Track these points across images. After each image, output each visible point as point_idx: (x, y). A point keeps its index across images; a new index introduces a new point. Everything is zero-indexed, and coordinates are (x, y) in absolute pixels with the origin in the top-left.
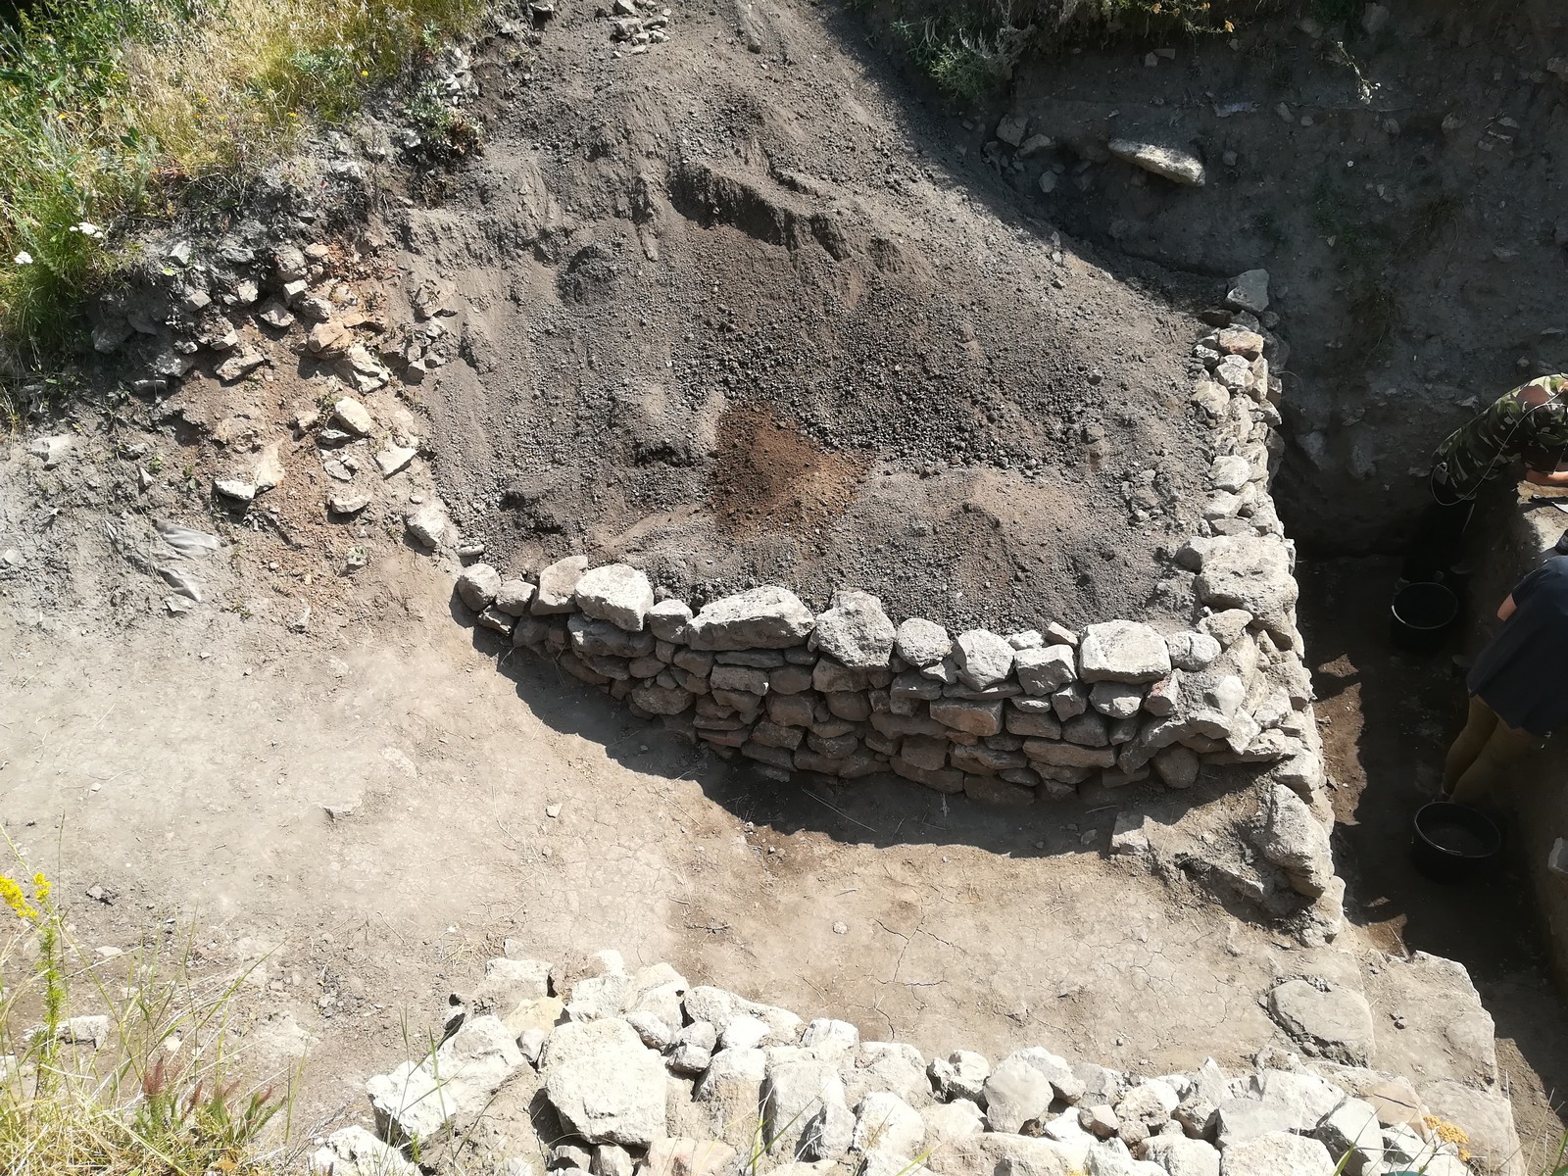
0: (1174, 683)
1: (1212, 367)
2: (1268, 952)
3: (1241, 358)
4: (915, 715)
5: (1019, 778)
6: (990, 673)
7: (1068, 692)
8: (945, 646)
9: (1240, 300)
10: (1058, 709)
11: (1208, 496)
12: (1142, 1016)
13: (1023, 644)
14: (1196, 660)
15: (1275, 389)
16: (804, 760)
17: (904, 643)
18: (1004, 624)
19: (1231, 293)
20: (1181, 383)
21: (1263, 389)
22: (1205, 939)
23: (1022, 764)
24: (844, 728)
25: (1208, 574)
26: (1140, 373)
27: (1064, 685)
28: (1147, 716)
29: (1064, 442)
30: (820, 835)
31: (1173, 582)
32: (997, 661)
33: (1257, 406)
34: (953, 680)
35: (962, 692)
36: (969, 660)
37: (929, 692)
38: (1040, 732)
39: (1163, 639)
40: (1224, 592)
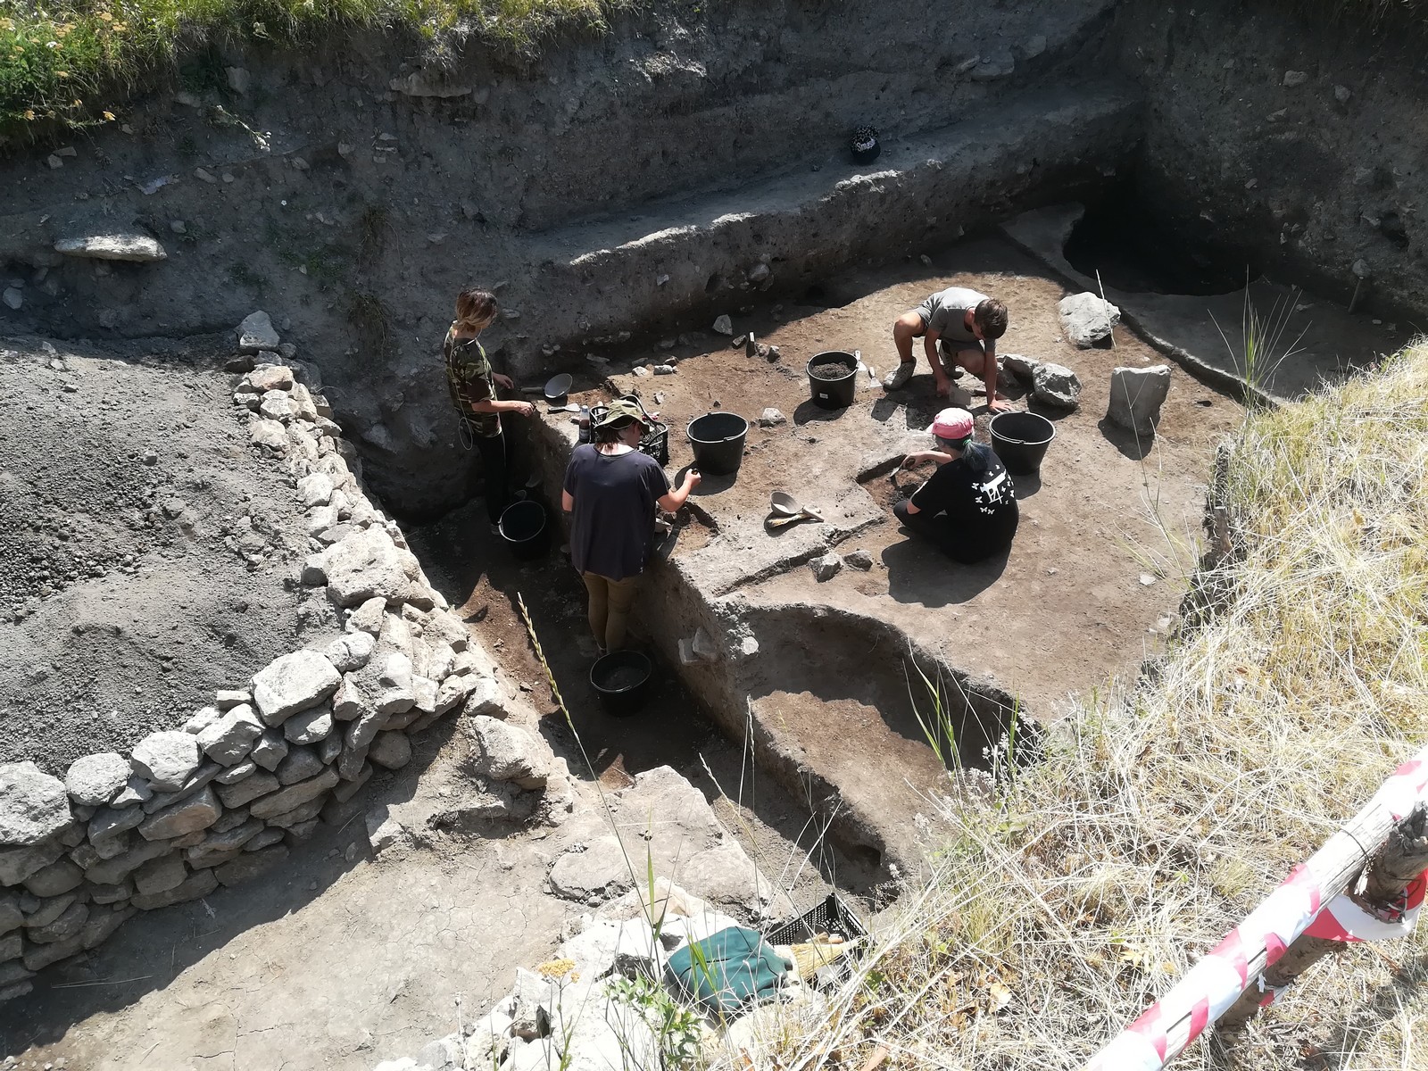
0: (350, 686)
1: (256, 408)
2: (533, 849)
3: (277, 392)
4: (131, 847)
5: (264, 841)
6: (181, 769)
7: (264, 744)
8: (123, 769)
9: (253, 343)
10: (264, 763)
11: (306, 516)
12: (465, 967)
13: (200, 726)
14: (358, 658)
15: (323, 405)
16: (36, 960)
17: (77, 790)
18: (174, 716)
19: (242, 340)
20: (235, 431)
21: (311, 408)
22: (483, 871)
23: (260, 828)
24: (63, 904)
25: (334, 582)
26: (191, 439)
27: (257, 740)
28: (342, 726)
29: (151, 528)
30: (95, 1018)
31: (310, 603)
32: (182, 754)
33: (313, 425)
34: (149, 795)
35: (163, 801)
36: (153, 769)
37: (130, 820)
38: (259, 792)
39: (322, 655)
40: (353, 591)
